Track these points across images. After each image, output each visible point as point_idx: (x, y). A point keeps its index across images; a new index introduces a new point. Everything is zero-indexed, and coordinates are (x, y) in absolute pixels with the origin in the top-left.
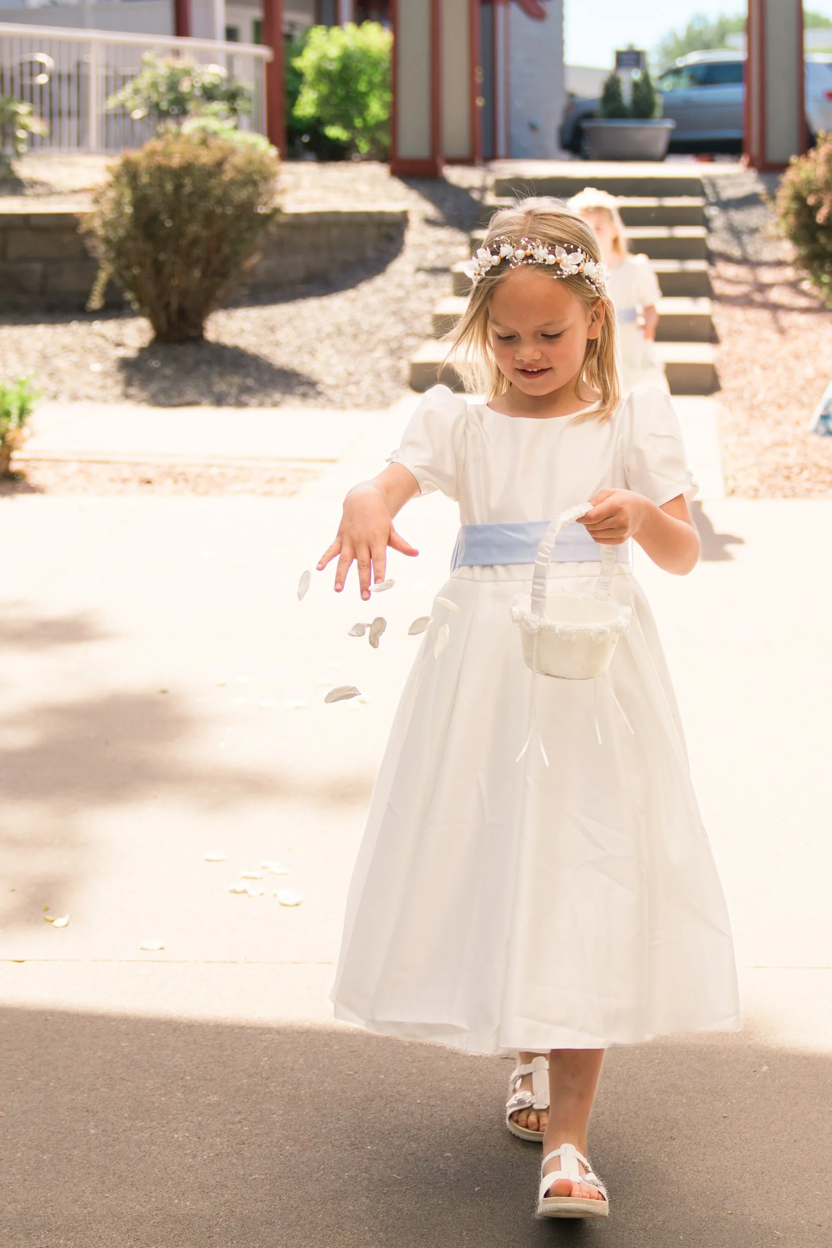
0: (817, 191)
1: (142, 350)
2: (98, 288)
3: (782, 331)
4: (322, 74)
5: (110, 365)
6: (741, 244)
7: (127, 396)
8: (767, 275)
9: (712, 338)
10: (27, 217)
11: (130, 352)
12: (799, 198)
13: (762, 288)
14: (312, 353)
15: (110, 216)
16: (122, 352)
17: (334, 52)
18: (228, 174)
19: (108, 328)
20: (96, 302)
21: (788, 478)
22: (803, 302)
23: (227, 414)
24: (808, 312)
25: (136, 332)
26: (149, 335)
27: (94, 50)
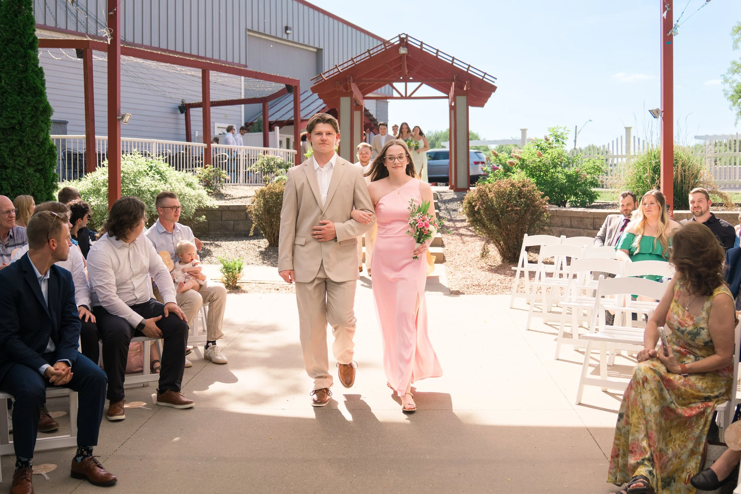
0: (475, 201)
1: (266, 248)
2: (252, 229)
3: (464, 243)
5: (257, 253)
6: (450, 215)
7: (264, 263)
8: (458, 225)
9: (443, 245)
10: (228, 207)
11: (263, 250)
12: (469, 203)
13: (457, 229)
15: (256, 207)
16: (260, 249)
19: (255, 241)
20: (251, 234)
21: (468, 288)
22: (470, 233)
24: (471, 236)
25: (264, 243)
26: (268, 244)
27: (242, 150)
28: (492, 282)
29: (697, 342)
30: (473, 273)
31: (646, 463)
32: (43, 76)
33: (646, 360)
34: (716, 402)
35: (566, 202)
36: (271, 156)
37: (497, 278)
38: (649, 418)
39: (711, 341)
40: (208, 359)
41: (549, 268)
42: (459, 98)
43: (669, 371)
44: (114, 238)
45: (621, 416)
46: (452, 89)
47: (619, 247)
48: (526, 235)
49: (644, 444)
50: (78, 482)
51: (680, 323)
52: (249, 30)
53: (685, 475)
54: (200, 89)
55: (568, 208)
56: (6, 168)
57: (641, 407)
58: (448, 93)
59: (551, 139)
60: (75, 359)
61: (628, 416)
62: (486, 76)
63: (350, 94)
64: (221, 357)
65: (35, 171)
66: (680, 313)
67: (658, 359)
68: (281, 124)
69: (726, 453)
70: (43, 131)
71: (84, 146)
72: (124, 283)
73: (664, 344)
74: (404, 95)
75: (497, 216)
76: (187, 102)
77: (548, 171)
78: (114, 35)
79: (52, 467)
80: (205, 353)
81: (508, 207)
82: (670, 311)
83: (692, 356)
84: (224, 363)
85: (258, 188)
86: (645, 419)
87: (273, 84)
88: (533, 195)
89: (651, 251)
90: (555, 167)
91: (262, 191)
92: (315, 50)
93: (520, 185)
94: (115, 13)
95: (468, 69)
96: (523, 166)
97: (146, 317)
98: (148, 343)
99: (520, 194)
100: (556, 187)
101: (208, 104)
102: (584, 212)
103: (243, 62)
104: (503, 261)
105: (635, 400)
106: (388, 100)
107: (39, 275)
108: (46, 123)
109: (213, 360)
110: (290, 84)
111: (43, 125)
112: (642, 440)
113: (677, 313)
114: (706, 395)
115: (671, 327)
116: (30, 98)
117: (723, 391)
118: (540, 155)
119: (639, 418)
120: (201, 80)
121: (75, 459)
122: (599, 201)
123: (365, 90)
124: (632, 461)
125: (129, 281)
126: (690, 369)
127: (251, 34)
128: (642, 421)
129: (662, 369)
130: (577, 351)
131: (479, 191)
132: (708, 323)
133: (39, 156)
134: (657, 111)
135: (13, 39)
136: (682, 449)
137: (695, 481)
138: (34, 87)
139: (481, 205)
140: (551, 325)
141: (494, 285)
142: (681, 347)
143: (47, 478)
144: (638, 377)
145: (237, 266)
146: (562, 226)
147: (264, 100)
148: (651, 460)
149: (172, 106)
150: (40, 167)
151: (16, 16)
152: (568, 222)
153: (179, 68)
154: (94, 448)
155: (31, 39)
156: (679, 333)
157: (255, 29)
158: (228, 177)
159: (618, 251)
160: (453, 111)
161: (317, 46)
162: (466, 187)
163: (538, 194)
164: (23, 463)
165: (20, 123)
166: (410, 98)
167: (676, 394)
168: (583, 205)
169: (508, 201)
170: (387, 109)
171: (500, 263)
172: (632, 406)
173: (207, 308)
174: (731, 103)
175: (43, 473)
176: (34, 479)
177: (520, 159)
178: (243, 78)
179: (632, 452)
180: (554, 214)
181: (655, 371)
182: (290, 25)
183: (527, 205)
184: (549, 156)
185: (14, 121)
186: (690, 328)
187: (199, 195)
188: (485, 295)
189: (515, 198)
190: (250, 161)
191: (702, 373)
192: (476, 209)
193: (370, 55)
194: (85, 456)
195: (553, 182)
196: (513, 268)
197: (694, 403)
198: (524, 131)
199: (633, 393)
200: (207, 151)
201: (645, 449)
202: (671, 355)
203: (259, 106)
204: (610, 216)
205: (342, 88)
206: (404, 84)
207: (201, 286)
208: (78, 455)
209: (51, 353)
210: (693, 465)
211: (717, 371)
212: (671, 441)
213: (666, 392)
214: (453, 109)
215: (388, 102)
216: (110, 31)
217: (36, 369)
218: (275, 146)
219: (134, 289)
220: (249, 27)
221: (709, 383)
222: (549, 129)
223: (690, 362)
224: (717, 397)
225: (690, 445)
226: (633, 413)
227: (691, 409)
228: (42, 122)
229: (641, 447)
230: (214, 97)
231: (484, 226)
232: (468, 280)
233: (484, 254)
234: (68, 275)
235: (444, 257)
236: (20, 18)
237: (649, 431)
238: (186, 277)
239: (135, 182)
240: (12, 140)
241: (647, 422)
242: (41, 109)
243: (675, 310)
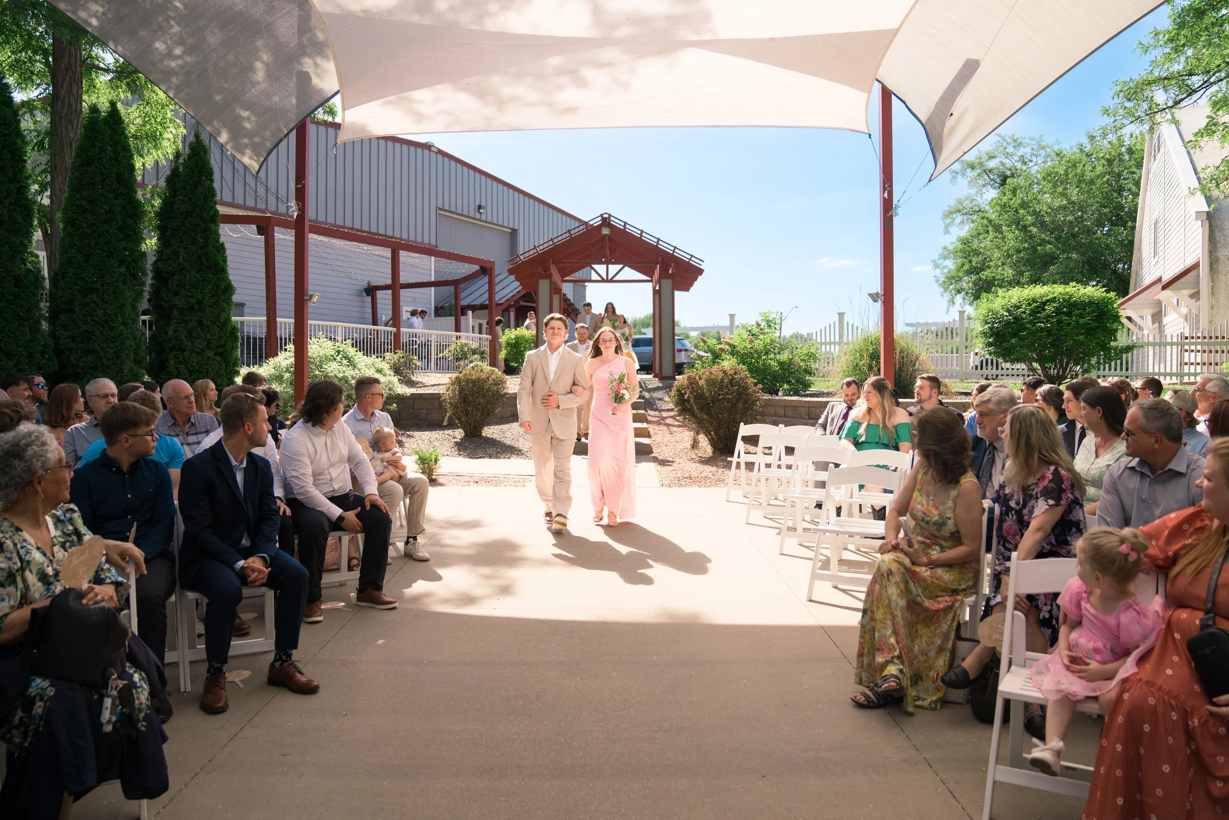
0: (684, 389)
1: (462, 439)
2: (446, 419)
3: (671, 434)
4: (508, 344)
5: (452, 444)
7: (460, 455)
8: (665, 414)
9: (649, 436)
10: (421, 395)
11: (458, 440)
12: (678, 391)
13: (664, 418)
14: (518, 441)
15: (451, 395)
16: (455, 440)
17: (513, 337)
18: (491, 381)
19: (450, 432)
20: (445, 423)
21: (679, 481)
22: (677, 423)
23: (493, 461)
24: (679, 426)
25: (459, 433)
26: (463, 434)
27: (433, 336)
28: (704, 474)
29: (943, 532)
30: (683, 464)
31: (895, 660)
32: (224, 253)
33: (889, 551)
34: (965, 595)
35: (778, 390)
36: (463, 341)
37: (708, 470)
38: (896, 613)
39: (958, 531)
40: (409, 556)
41: (769, 459)
42: (663, 281)
43: (913, 563)
44: (310, 424)
45: (865, 612)
46: (657, 272)
47: (844, 436)
48: (742, 424)
49: (892, 640)
50: (276, 689)
51: (924, 513)
52: (440, 209)
53: (933, 674)
54: (390, 271)
55: (781, 396)
56: (184, 350)
57: (887, 601)
58: (651, 277)
59: (763, 324)
60: (273, 554)
61: (873, 612)
62: (693, 259)
63: (549, 276)
64: (423, 553)
65: (215, 354)
66: (924, 502)
67: (902, 550)
68: (474, 308)
69: (978, 649)
70: (224, 311)
71: (264, 330)
72: (321, 474)
73: (906, 535)
74: (605, 278)
75: (708, 404)
76: (374, 284)
77: (759, 357)
78: (302, 210)
79: (246, 674)
80: (405, 549)
81: (719, 395)
82: (912, 501)
83: (937, 548)
84: (426, 560)
85: (454, 375)
86: (892, 614)
87: (467, 265)
88: (746, 383)
89: (877, 440)
90: (767, 353)
91: (457, 378)
92: (509, 231)
93: (732, 372)
94: (304, 185)
95: (674, 251)
96: (734, 352)
97: (345, 510)
98: (346, 538)
99: (732, 382)
100: (769, 374)
101: (398, 286)
102: (798, 401)
103: (433, 242)
104: (714, 452)
105: (880, 594)
106: (586, 284)
107: (234, 463)
108: (227, 303)
109: (414, 556)
110: (485, 265)
111: (225, 305)
112: (890, 637)
113: (921, 503)
114: (954, 587)
115: (914, 517)
116: (210, 275)
117: (971, 583)
118: (751, 342)
119: (885, 613)
120: (390, 261)
121: (272, 665)
122: (813, 389)
123: (565, 273)
124: (880, 659)
125: (327, 472)
126: (937, 560)
127: (442, 212)
128: (889, 617)
129: (907, 561)
130: (801, 545)
131: (689, 378)
132: (954, 512)
133: (220, 338)
134: (877, 294)
135: (192, 212)
136: (928, 646)
137: (947, 679)
138: (215, 264)
139: (691, 393)
140: (771, 519)
141: (706, 477)
142: (925, 538)
143: (241, 685)
144: (882, 569)
145: (433, 457)
146: (775, 415)
147: (456, 283)
148: (899, 657)
149: (358, 288)
150: (221, 350)
151: (196, 187)
152: (781, 412)
153: (366, 247)
154: (294, 652)
155: (212, 213)
156: (923, 524)
157: (446, 207)
158: (419, 364)
159: (843, 440)
160: (657, 296)
161: (511, 226)
162: (671, 375)
163: (751, 381)
164: (215, 669)
165: (199, 303)
166: (612, 281)
167: (922, 587)
168: (796, 393)
169: (719, 389)
170: (585, 293)
171: (711, 454)
172: (877, 600)
173: (408, 500)
174: (942, 290)
175: (237, 680)
176: (227, 687)
177: (730, 345)
178: (433, 258)
179: (879, 650)
180: (768, 403)
181: (899, 563)
182: (483, 204)
183: (739, 394)
184: (761, 343)
185: (193, 300)
186: (936, 518)
187: (389, 382)
188: (697, 488)
189: (727, 387)
190: (441, 348)
191: (948, 565)
192: (686, 397)
193: (571, 235)
194: (284, 661)
195: (765, 370)
196: (729, 459)
197: (941, 596)
198: (732, 316)
199: (877, 587)
200: (397, 335)
201: (893, 646)
202: (916, 546)
203: (452, 288)
204: (831, 404)
205: (540, 270)
206: (604, 266)
207: (401, 477)
208: (275, 660)
209: (246, 549)
210: (941, 663)
211: (964, 563)
212: (917, 637)
213: (911, 584)
214: (655, 292)
215: (585, 286)
216: (298, 205)
217: (231, 566)
218: (468, 332)
219: (331, 480)
220: (440, 206)
221: (956, 575)
222: (761, 314)
223: (935, 554)
224: (964, 590)
225: (938, 642)
226: (878, 608)
227: (939, 603)
228: (223, 301)
229: (889, 644)
230: (404, 279)
231: (694, 415)
232: (679, 472)
233: (695, 445)
234: (266, 463)
235: (651, 449)
236: (200, 189)
237: (897, 627)
238: (385, 467)
239: (321, 367)
240: (190, 320)
241: (894, 617)
242: (222, 287)
243: (918, 500)
